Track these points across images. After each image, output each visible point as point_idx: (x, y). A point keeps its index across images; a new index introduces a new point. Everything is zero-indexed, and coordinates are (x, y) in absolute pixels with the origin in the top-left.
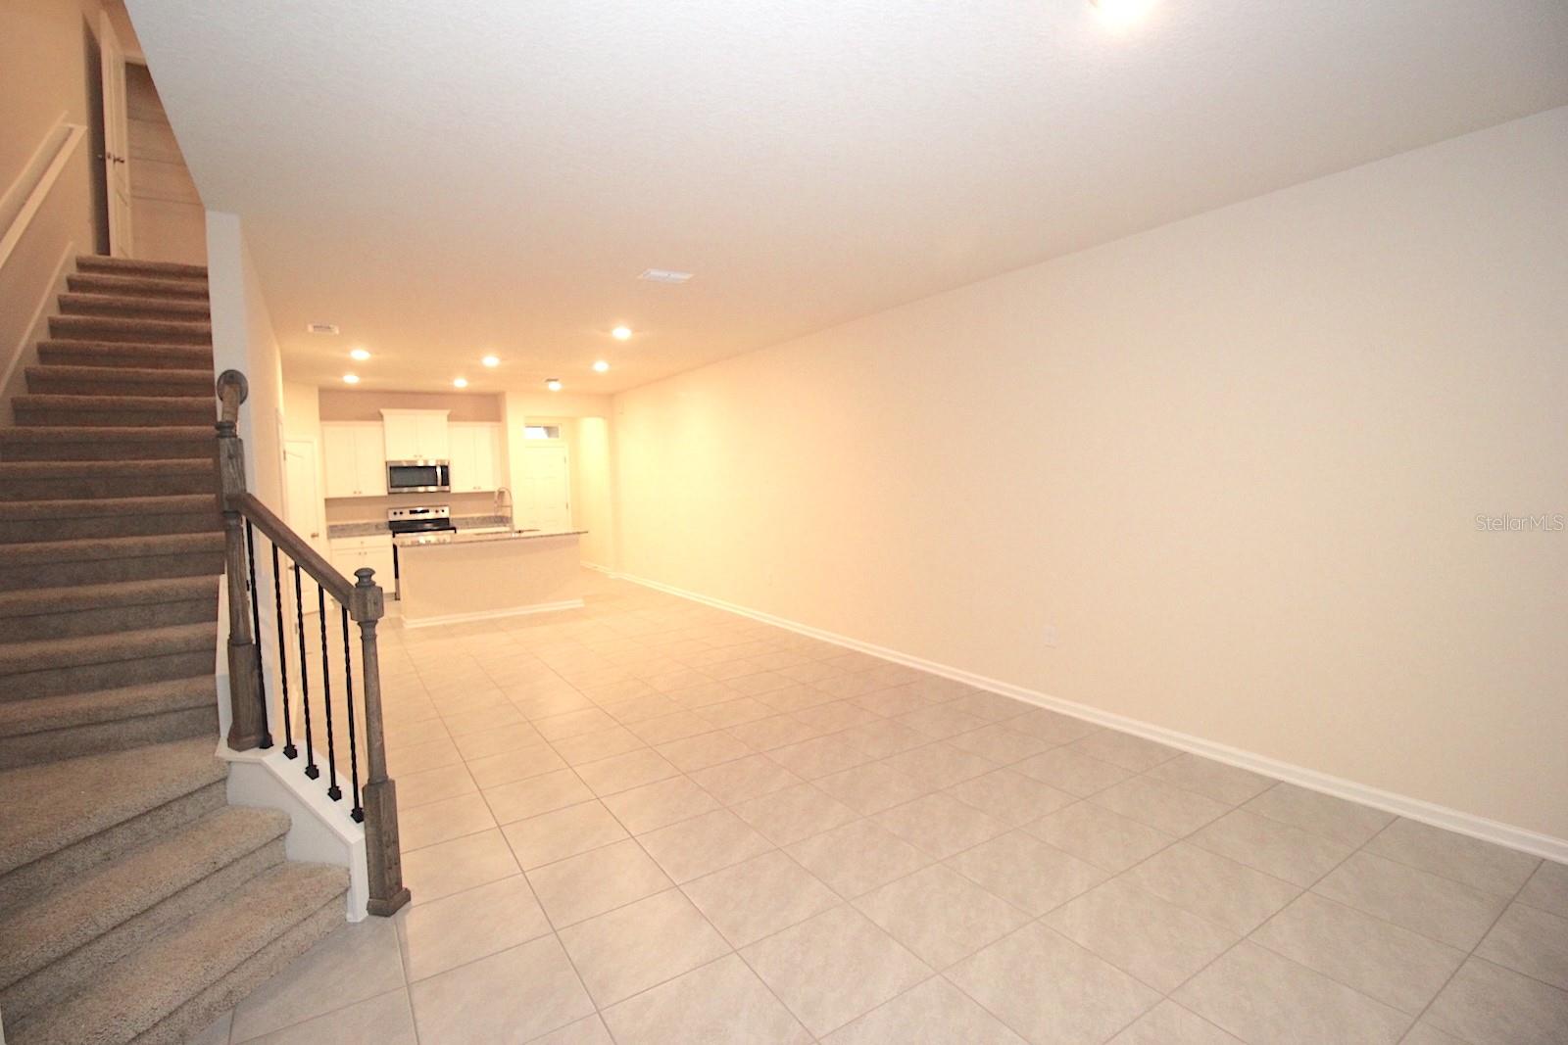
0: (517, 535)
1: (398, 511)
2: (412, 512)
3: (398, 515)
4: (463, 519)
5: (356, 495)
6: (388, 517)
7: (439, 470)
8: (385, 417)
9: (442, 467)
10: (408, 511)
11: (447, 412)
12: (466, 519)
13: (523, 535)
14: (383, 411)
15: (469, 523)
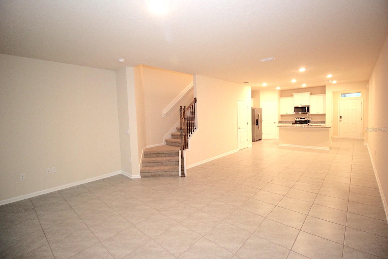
0: (311, 126)
1: (297, 118)
2: (301, 119)
3: (297, 119)
4: (315, 121)
5: (287, 114)
6: (295, 119)
7: (306, 108)
8: (294, 95)
9: (307, 107)
10: (300, 118)
11: (310, 93)
12: (316, 121)
13: (312, 126)
14: (293, 94)
15: (316, 122)
